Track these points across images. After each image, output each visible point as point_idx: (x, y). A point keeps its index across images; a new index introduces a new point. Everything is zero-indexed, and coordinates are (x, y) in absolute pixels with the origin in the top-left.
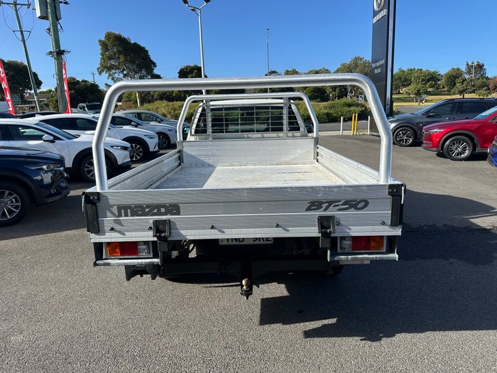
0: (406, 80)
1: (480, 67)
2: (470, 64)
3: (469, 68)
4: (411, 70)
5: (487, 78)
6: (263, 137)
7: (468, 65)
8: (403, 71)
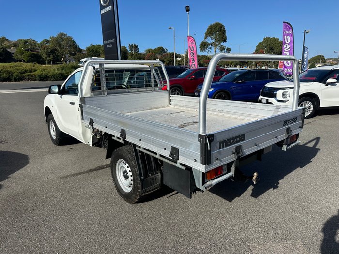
0: (96, 52)
1: (136, 47)
2: (131, 45)
3: (131, 47)
4: (99, 45)
5: (140, 54)
6: (138, 92)
7: (130, 45)
8: (94, 46)
